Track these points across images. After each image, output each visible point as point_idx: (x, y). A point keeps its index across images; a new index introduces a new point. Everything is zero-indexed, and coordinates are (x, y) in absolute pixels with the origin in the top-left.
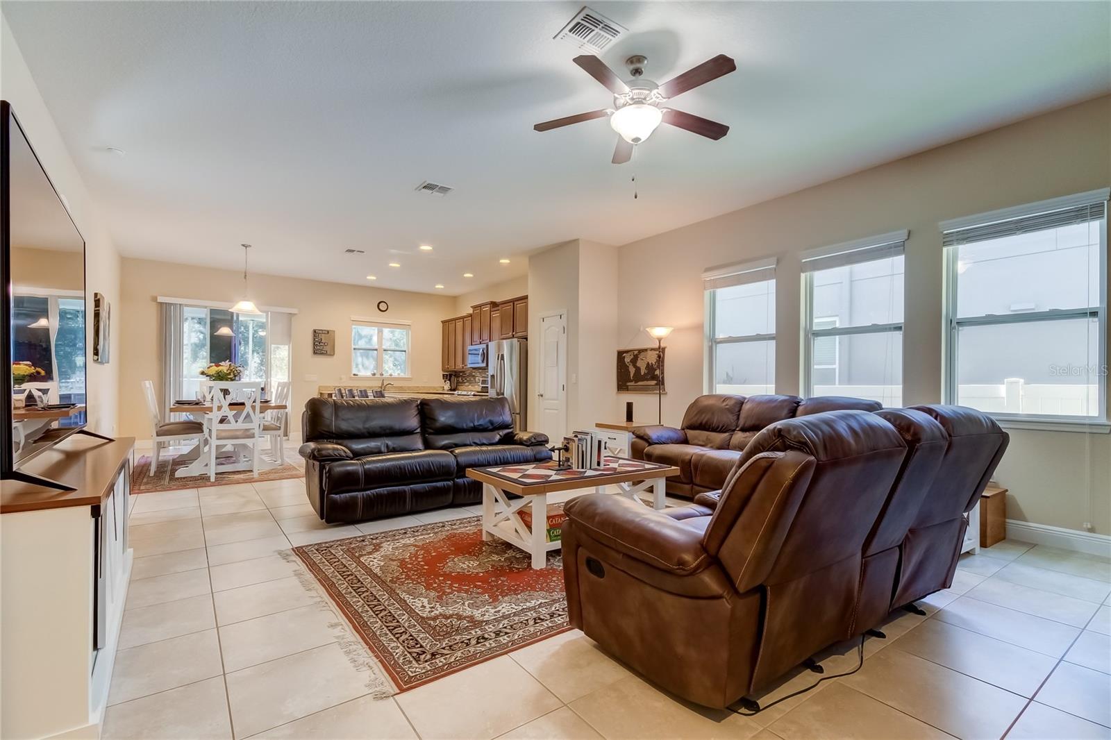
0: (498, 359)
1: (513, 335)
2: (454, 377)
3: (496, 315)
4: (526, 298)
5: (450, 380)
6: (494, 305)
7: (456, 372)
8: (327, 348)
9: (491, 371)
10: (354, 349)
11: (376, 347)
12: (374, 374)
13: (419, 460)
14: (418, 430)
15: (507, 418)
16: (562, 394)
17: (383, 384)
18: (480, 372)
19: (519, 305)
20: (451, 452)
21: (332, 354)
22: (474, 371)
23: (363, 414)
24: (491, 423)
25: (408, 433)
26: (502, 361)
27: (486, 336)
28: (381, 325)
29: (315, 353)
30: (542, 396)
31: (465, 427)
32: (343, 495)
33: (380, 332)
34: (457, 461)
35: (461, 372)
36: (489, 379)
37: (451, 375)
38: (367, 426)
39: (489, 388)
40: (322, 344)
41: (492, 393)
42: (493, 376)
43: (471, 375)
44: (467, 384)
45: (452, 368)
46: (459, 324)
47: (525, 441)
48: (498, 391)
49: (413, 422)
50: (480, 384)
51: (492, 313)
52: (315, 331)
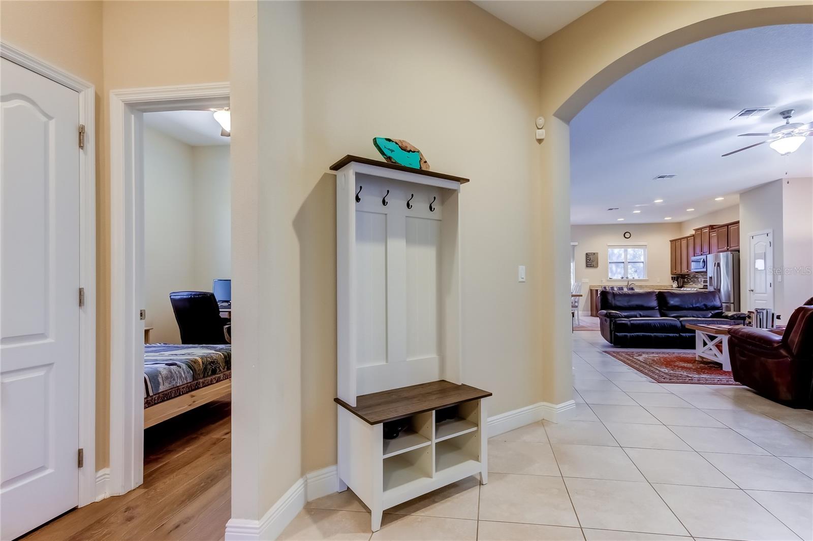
0: (715, 266)
1: (728, 249)
2: (681, 278)
3: (714, 234)
4: (738, 222)
5: (677, 281)
6: (712, 227)
7: (681, 275)
8: (594, 263)
9: (710, 274)
10: (610, 263)
11: (623, 261)
12: (622, 278)
13: (659, 321)
14: (657, 308)
15: (718, 303)
16: (770, 290)
17: (628, 284)
18: (702, 275)
19: (732, 228)
20: (678, 319)
21: (597, 267)
22: (697, 274)
23: (627, 299)
24: (705, 305)
25: (652, 308)
26: (718, 267)
27: (706, 249)
28: (626, 247)
29: (587, 266)
30: (752, 291)
31: (686, 307)
32: (621, 334)
33: (626, 251)
34: (681, 324)
35: (687, 275)
36: (708, 279)
37: (678, 278)
38: (629, 304)
39: (708, 286)
40: (591, 261)
41: (711, 289)
42: (711, 278)
43: (694, 277)
44: (691, 283)
45: (679, 272)
46: (684, 242)
47: (730, 317)
48: (715, 288)
49: (654, 303)
50: (702, 283)
51: (711, 233)
52: (587, 254)
